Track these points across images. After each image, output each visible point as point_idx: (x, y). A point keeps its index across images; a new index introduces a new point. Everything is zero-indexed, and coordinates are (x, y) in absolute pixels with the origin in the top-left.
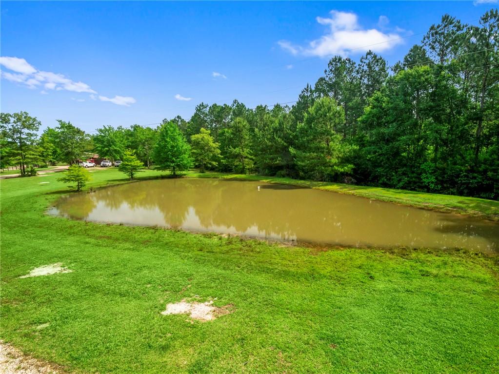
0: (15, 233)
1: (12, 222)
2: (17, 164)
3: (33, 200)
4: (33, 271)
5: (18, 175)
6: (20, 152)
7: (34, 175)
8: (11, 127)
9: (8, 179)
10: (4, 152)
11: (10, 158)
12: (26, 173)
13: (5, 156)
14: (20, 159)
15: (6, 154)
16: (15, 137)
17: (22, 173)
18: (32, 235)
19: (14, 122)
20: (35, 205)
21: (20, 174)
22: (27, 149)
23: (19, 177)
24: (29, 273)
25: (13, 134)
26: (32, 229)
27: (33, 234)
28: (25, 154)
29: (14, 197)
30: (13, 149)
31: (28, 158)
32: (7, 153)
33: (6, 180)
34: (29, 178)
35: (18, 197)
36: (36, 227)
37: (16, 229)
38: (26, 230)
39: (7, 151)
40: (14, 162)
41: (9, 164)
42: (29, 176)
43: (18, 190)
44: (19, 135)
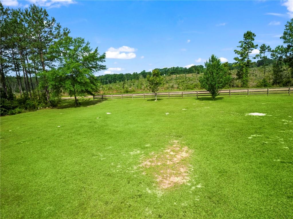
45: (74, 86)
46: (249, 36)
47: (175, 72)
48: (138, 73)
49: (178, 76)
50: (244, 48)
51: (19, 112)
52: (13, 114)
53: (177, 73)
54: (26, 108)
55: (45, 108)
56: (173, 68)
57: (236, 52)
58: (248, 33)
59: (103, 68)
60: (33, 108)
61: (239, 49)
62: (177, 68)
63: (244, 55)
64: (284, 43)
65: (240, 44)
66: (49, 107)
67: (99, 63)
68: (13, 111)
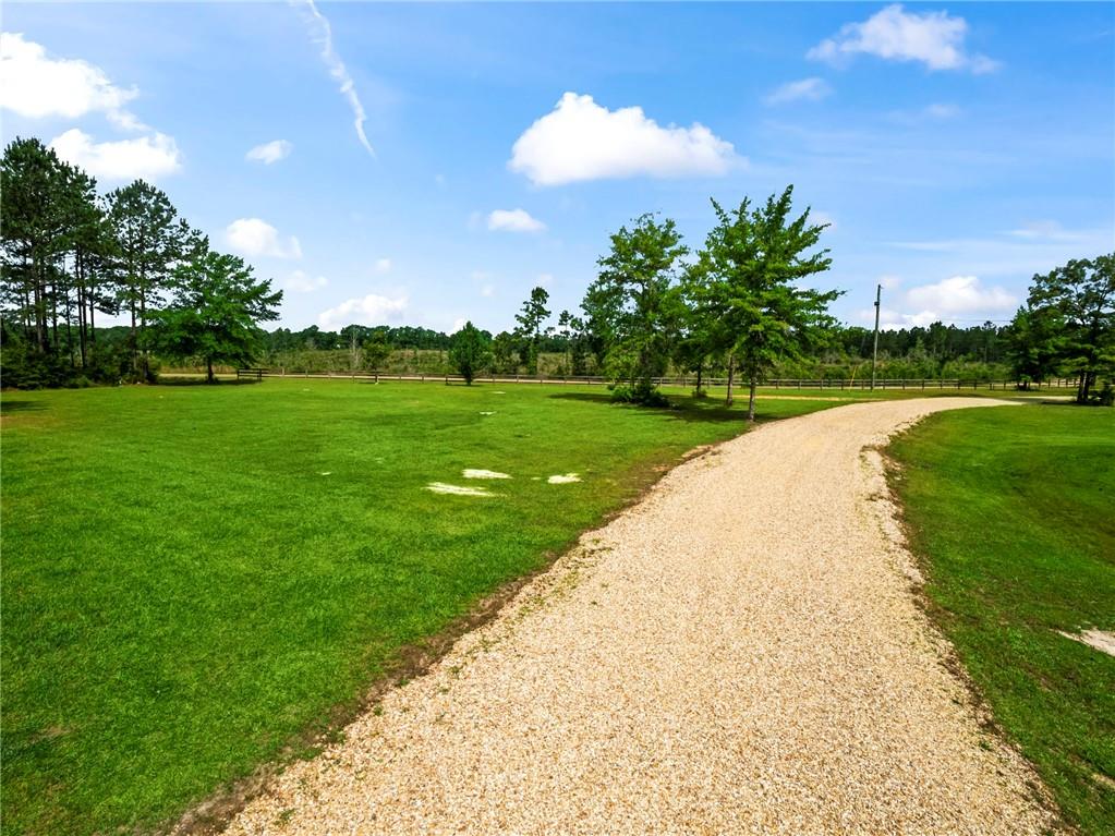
0: (1052, 528)
1: (1047, 501)
2: (1076, 373)
3: (1099, 463)
4: (1090, 633)
5: (1069, 398)
6: (1088, 346)
7: (1108, 405)
8: (1083, 291)
9: (1047, 407)
10: (1050, 348)
11: (1063, 361)
12: (1089, 397)
13: (1053, 355)
14: (1083, 364)
15: (1056, 352)
16: (1087, 313)
17: (1079, 397)
18: (1090, 546)
19: (1094, 278)
20: (1102, 478)
21: (1076, 398)
22: (1107, 339)
23: (1072, 403)
24: (1078, 632)
25: (1084, 307)
26: (1090, 531)
27: (1092, 543)
28: (1098, 351)
29: (1056, 447)
30: (1073, 340)
31: (1104, 362)
32: (1056, 347)
33: (1043, 406)
34: (1092, 408)
35: (1064, 448)
36: (1100, 529)
37: (1055, 519)
38: (1077, 529)
39: (1061, 344)
40: (1066, 370)
41: (1056, 375)
42: (1096, 404)
43: (1066, 432)
44: (1096, 309)
45: (220, 343)
46: (539, 294)
47: (410, 343)
48: (292, 332)
49: (419, 353)
50: (531, 313)
51: (86, 386)
52: (75, 386)
53: (418, 345)
54: (97, 379)
55: (135, 383)
56: (408, 329)
57: (519, 318)
58: (537, 289)
59: (273, 316)
60: (111, 380)
61: (523, 314)
62: (419, 331)
63: (530, 322)
64: (585, 314)
65: (525, 307)
66: (143, 382)
67: (269, 307)
68: (72, 381)
